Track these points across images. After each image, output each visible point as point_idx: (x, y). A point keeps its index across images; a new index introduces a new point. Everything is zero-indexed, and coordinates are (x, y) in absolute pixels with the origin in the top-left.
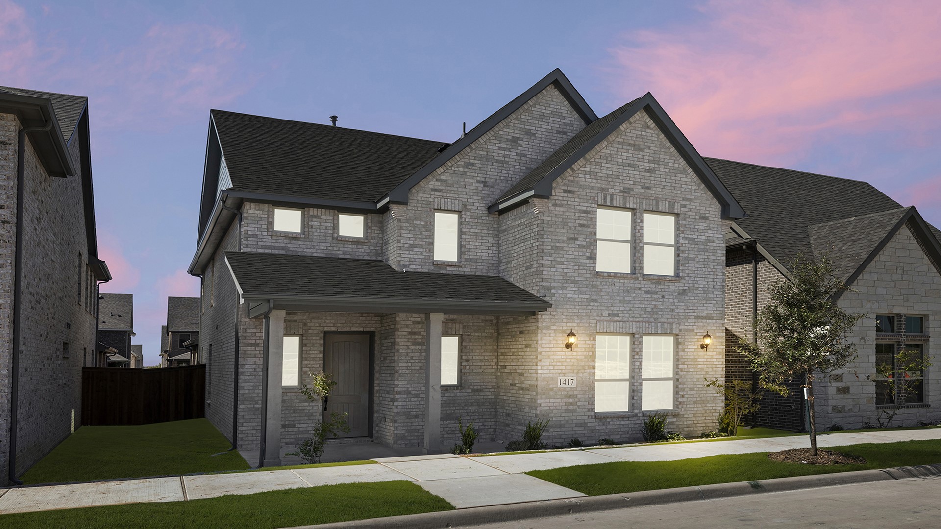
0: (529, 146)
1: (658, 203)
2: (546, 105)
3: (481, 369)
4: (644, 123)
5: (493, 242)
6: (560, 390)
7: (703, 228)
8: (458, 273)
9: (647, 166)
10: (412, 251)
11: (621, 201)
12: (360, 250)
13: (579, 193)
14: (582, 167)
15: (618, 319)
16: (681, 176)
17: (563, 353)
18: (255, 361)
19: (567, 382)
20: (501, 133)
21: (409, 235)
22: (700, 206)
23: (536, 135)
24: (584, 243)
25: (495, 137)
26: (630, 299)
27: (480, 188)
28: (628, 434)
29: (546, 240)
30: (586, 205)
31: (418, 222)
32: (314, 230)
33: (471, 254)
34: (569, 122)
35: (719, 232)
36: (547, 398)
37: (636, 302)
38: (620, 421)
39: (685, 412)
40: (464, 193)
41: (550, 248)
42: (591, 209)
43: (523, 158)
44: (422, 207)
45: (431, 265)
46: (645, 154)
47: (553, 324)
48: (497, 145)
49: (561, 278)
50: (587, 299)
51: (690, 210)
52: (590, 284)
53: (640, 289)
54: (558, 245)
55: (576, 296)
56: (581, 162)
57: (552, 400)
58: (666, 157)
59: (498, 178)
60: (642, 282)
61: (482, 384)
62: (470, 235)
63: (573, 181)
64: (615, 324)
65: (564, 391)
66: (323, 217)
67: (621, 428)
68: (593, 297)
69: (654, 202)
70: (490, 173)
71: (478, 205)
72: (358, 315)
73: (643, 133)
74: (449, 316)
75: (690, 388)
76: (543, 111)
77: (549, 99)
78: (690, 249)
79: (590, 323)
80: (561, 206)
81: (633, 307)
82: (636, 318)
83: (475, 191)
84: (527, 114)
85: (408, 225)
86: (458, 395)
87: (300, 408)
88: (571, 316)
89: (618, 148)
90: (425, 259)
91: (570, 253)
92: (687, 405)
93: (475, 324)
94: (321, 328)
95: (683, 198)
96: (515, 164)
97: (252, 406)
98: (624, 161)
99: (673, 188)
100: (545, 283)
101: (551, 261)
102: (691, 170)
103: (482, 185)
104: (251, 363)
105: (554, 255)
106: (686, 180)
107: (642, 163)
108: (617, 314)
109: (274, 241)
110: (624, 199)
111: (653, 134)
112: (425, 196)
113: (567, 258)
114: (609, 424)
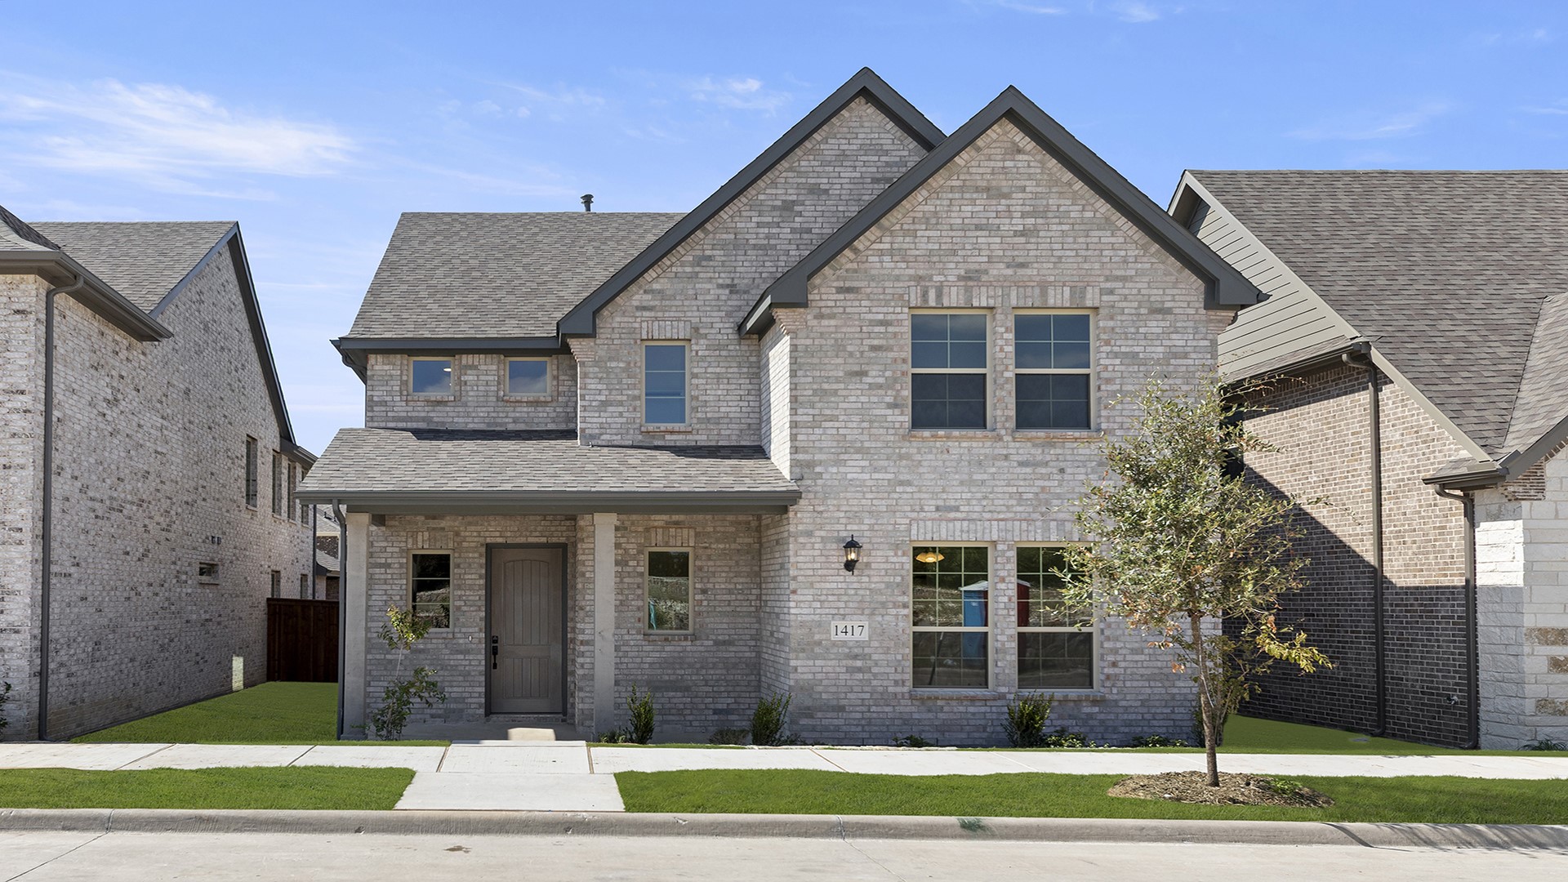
0: (815, 214)
1: (1046, 292)
2: (848, 136)
3: (729, 605)
4: (1009, 145)
5: (750, 387)
6: (834, 644)
7: (1159, 330)
8: (685, 444)
9: (1018, 223)
10: (606, 412)
11: (960, 297)
12: (541, 415)
13: (869, 290)
14: (874, 242)
15: (958, 515)
16: (1100, 233)
17: (841, 579)
18: (386, 590)
19: (849, 630)
20: (761, 197)
21: (599, 387)
22: (1149, 287)
23: (831, 192)
24: (881, 380)
25: (751, 206)
26: (985, 477)
27: (723, 298)
28: (984, 731)
29: (803, 380)
30: (885, 310)
31: (614, 364)
32: (469, 388)
33: (708, 409)
34: (898, 159)
35: (1201, 336)
36: (809, 659)
37: (998, 483)
38: (966, 706)
39: (1122, 697)
40: (695, 308)
41: (811, 392)
42: (894, 317)
43: (805, 236)
44: (620, 338)
45: (637, 432)
46: (1014, 202)
47: (819, 527)
48: (754, 219)
49: (835, 444)
50: (889, 480)
51: (1125, 298)
52: (894, 453)
53: (1006, 457)
54: (826, 386)
55: (867, 476)
56: (873, 233)
57: (818, 663)
58: (1062, 202)
59: (757, 275)
60: (1012, 444)
61: (733, 632)
62: (707, 378)
63: (855, 271)
64: (951, 525)
65: (842, 647)
66: (483, 367)
67: (968, 719)
68: (901, 477)
69: (1037, 291)
70: (742, 269)
71: (721, 325)
72: (539, 518)
73: (1008, 164)
74: (671, 518)
75: (1132, 650)
76: (842, 147)
77: (854, 124)
78: (1125, 375)
79: (896, 524)
80: (832, 316)
81: (991, 493)
82: (999, 513)
83: (714, 303)
84: (811, 157)
85: (597, 369)
86: (688, 649)
87: (452, 663)
88: (856, 512)
89: (951, 200)
90: (627, 423)
91: (853, 399)
92: (1124, 681)
93: (718, 529)
94: (481, 540)
95: (1106, 276)
96: (789, 247)
97: (383, 656)
98: (966, 221)
99: (1080, 259)
100: (801, 455)
101: (814, 415)
102: (1124, 219)
103: (727, 291)
104: (380, 592)
105: (819, 405)
106: (1113, 240)
107: (1007, 221)
108: (954, 507)
109: (410, 409)
110: (966, 291)
111: (1032, 160)
112: (626, 319)
113: (845, 409)
114: (942, 711)
